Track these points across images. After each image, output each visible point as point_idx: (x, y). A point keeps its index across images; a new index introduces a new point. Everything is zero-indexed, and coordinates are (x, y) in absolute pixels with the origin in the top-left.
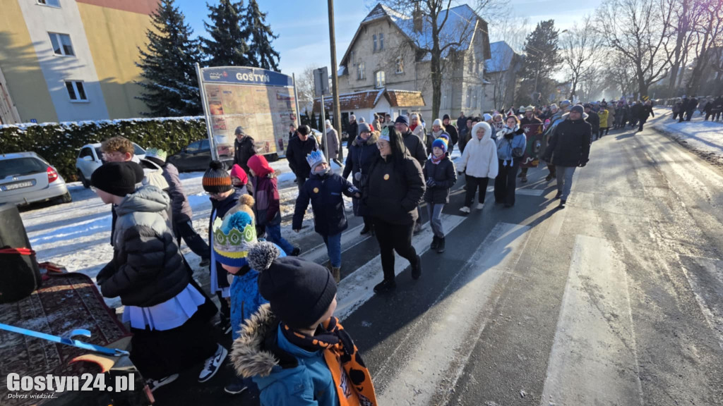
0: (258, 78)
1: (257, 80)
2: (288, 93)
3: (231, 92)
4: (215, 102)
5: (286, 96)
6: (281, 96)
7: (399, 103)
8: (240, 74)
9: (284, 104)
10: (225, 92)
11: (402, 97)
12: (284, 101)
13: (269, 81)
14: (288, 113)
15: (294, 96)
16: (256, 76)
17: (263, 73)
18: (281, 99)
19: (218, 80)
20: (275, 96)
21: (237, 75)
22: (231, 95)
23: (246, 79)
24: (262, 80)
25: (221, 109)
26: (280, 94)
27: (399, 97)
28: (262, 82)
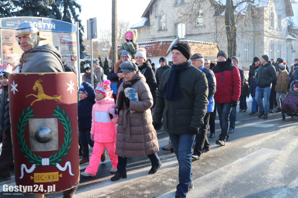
0: (46, 25)
1: (44, 27)
2: (71, 38)
4: (8, 44)
5: (69, 40)
6: (64, 41)
9: (66, 47)
11: (196, 47)
12: (66, 45)
13: (54, 28)
14: (69, 55)
15: (76, 41)
16: (44, 24)
17: (50, 21)
20: (59, 41)
24: (49, 28)
25: (11, 49)
26: (64, 39)
27: (193, 46)
28: (49, 29)
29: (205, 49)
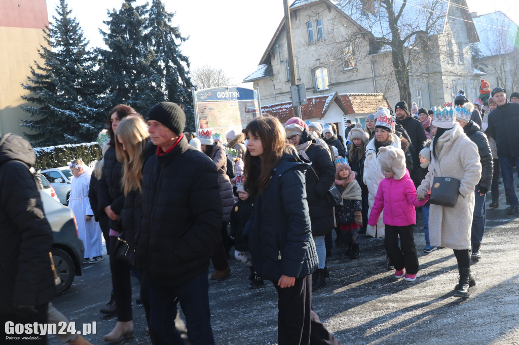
0: (232, 94)
1: (231, 97)
2: (254, 105)
3: (213, 109)
4: (203, 117)
5: (252, 108)
6: (248, 109)
7: (355, 109)
8: (220, 93)
9: (251, 116)
10: (210, 109)
12: (251, 113)
13: (239, 96)
15: (258, 109)
16: (230, 93)
17: (235, 90)
18: (248, 112)
19: (206, 99)
20: (244, 110)
21: (218, 93)
22: (213, 111)
23: (224, 97)
24: (234, 96)
25: (207, 123)
26: (248, 107)
27: (354, 101)
28: (235, 98)
29: (370, 103)
